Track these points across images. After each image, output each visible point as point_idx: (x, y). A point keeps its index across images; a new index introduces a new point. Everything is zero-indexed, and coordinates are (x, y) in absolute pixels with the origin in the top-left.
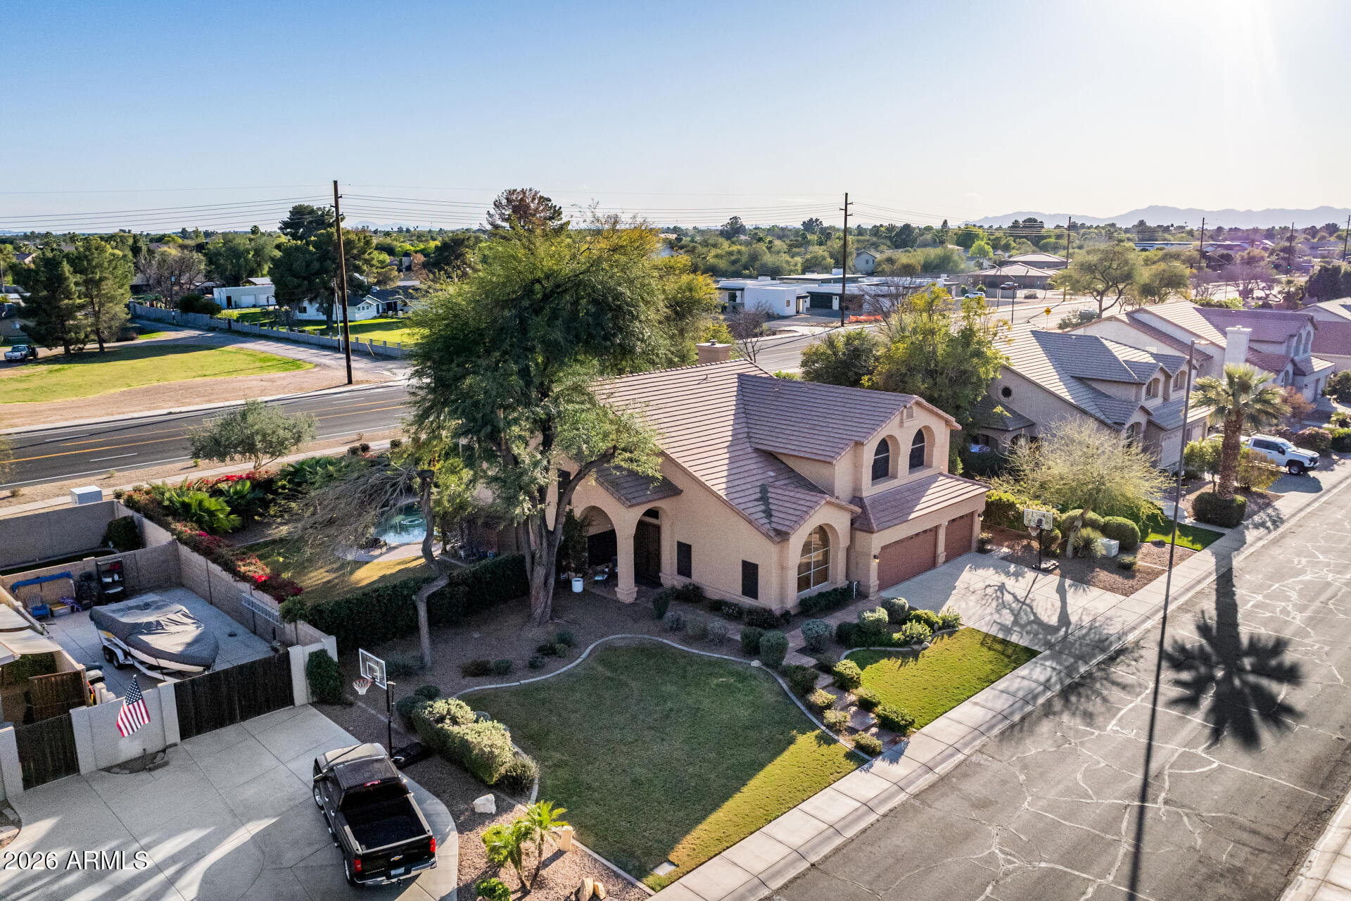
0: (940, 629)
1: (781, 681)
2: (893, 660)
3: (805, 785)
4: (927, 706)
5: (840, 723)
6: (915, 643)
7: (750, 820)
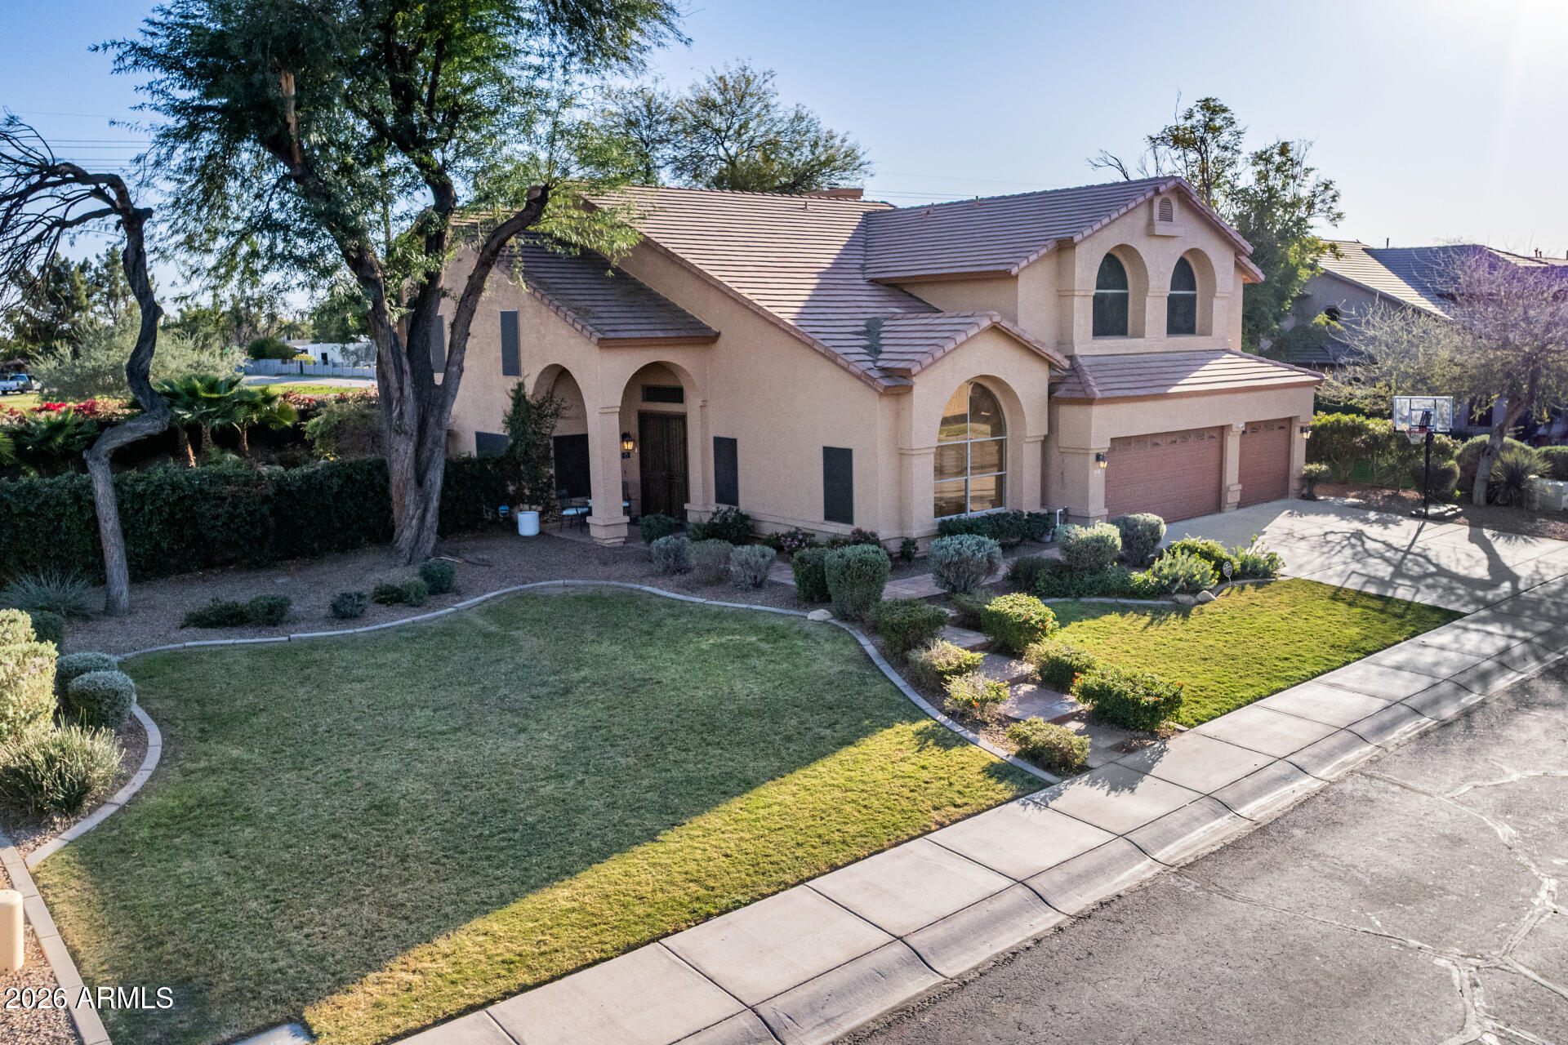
0: (1235, 577)
1: (864, 641)
2: (1131, 616)
3: (852, 829)
4: (1212, 686)
5: (984, 701)
6: (1181, 591)
7: (640, 910)
